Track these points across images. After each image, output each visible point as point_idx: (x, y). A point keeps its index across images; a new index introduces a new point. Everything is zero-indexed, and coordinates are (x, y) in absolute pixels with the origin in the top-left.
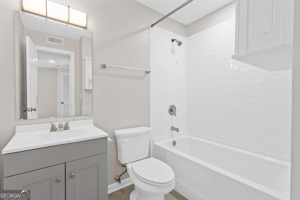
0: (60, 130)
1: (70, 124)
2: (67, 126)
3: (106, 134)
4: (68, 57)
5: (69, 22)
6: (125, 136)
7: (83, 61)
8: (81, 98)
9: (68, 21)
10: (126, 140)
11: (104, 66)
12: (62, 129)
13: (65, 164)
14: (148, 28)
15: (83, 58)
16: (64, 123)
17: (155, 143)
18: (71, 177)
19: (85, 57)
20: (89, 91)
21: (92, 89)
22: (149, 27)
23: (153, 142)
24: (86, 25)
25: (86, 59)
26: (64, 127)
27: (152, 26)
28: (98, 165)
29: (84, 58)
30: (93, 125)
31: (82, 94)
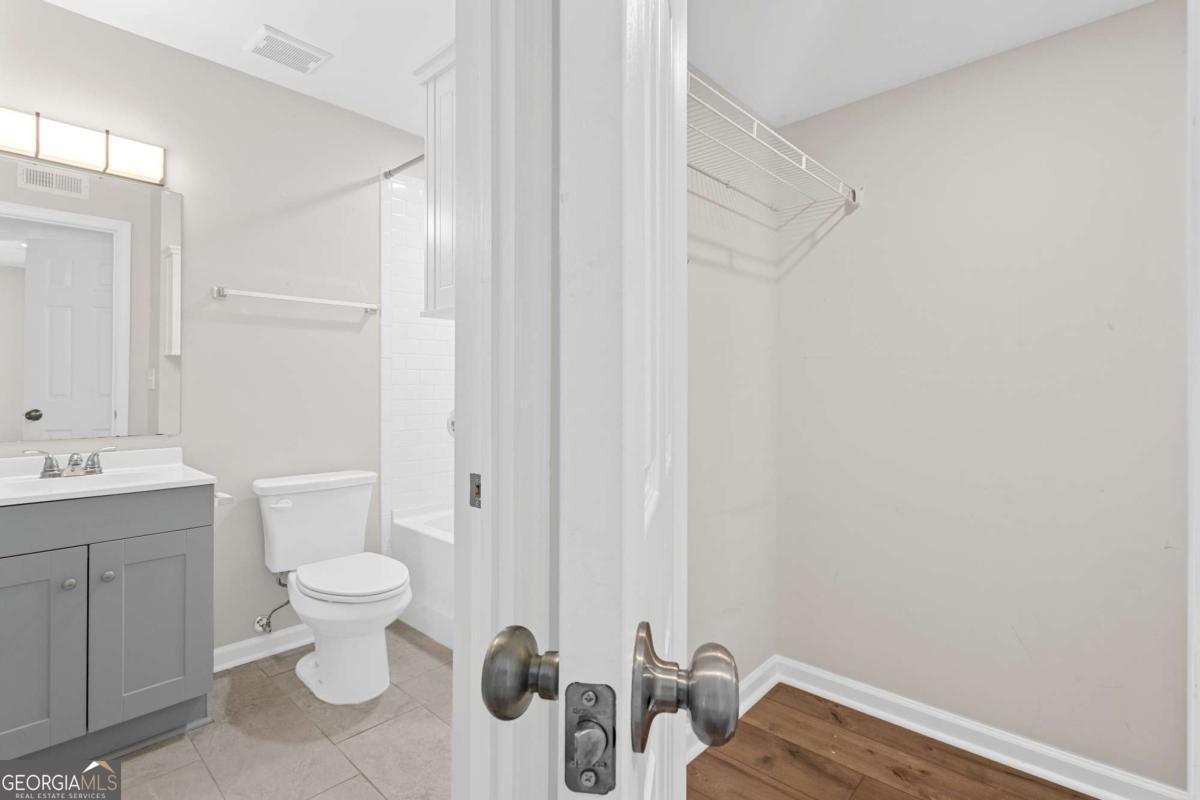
0: (73, 473)
1: (103, 459)
2: (93, 464)
3: (212, 477)
4: (108, 237)
5: (108, 171)
6: (282, 494)
7: (163, 256)
8: (153, 387)
9: (107, 168)
10: (285, 504)
11: (221, 294)
12: (79, 470)
13: (86, 547)
14: (376, 179)
15: (163, 247)
16: (85, 456)
17: (397, 521)
18: (104, 580)
19: (171, 246)
20: (176, 360)
21: (179, 353)
22: (378, 176)
23: (392, 518)
24: (162, 180)
25: (173, 251)
26: (83, 465)
27: (388, 174)
28: (184, 555)
29: (169, 249)
30: (181, 464)
31: (157, 373)
